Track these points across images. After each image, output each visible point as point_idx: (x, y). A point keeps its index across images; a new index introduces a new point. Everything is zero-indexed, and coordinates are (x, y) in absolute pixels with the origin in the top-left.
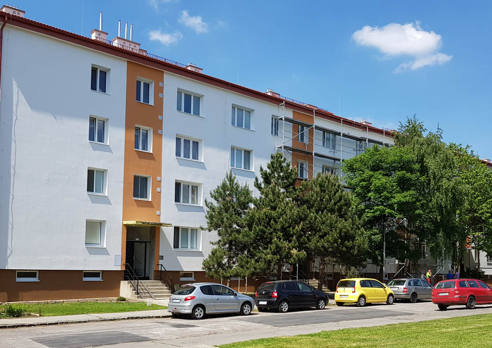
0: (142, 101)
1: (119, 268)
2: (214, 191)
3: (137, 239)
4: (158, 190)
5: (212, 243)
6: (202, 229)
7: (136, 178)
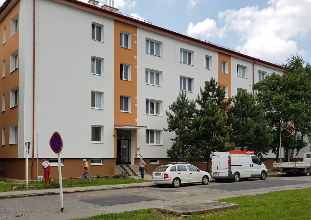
0: (123, 46)
1: (113, 157)
2: (171, 105)
3: (123, 138)
4: (135, 105)
5: (172, 140)
6: (165, 130)
7: (122, 97)
